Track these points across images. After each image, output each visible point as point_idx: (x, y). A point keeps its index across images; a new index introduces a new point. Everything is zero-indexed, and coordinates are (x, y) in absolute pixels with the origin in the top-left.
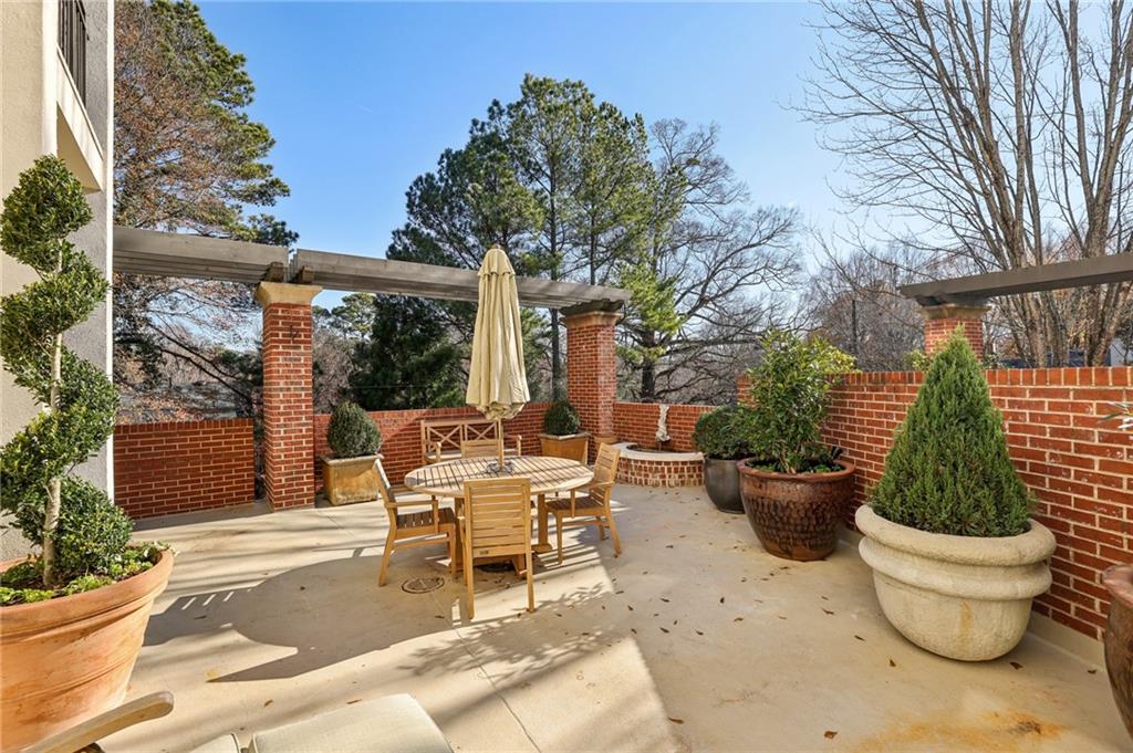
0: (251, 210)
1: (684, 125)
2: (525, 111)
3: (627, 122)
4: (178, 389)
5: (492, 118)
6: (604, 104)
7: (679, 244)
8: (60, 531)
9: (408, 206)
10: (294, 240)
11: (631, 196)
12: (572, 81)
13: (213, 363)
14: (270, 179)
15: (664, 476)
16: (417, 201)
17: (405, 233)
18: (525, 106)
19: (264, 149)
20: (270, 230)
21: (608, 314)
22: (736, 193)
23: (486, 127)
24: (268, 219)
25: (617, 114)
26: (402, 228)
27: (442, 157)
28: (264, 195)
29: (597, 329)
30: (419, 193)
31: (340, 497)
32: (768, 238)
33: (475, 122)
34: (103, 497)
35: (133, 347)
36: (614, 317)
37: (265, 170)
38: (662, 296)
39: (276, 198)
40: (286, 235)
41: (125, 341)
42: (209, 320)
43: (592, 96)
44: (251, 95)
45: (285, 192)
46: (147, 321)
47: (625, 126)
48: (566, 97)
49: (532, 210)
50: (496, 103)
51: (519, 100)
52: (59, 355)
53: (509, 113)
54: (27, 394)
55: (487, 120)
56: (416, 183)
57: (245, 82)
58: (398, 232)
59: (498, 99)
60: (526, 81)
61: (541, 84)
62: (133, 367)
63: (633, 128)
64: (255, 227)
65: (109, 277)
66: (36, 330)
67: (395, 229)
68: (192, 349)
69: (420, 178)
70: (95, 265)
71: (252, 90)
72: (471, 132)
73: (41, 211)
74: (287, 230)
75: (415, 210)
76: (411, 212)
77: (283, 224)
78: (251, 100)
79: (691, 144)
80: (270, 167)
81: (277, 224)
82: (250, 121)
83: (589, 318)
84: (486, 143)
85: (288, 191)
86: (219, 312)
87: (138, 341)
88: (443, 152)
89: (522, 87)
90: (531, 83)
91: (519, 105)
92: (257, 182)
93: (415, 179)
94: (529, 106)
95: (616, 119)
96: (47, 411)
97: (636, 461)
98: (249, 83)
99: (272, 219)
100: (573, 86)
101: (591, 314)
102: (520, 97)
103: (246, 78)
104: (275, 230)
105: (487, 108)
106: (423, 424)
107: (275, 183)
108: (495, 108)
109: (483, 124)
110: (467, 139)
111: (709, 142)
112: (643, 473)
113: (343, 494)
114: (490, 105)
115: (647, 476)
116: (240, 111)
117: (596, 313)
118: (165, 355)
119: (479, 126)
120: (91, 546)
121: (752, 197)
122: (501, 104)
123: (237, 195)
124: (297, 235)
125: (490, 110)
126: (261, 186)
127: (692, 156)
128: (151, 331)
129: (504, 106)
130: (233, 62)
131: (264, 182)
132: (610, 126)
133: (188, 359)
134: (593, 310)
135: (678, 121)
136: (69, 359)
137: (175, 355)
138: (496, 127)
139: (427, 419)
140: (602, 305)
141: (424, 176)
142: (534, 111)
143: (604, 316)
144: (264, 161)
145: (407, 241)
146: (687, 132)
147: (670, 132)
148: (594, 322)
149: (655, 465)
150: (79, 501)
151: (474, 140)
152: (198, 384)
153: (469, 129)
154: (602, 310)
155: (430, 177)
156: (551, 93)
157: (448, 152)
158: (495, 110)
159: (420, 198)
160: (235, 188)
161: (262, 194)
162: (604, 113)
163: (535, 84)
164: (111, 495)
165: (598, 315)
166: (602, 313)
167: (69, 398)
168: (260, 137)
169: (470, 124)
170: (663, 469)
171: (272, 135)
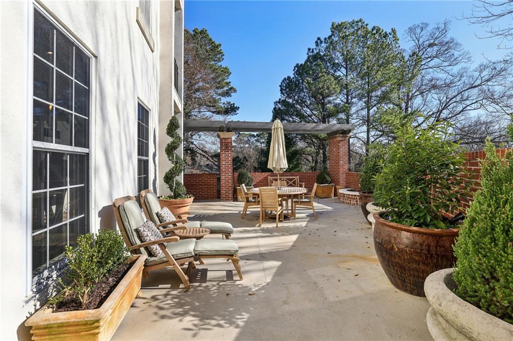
0: (224, 100)
1: (427, 25)
2: (333, 40)
3: (387, 34)
4: (201, 166)
5: (317, 45)
6: (374, 27)
7: (425, 91)
8: (175, 189)
9: (281, 91)
10: (238, 109)
11: (388, 72)
12: (356, 20)
13: (212, 157)
14: (229, 87)
15: (357, 201)
16: (284, 88)
17: (279, 102)
18: (333, 37)
19: (228, 76)
20: (229, 107)
21: (344, 135)
22: (461, 58)
23: (314, 50)
24: (229, 103)
25: (381, 31)
26: (278, 100)
27: (295, 67)
28: (227, 94)
29: (339, 142)
30: (285, 85)
31: (240, 199)
32: (488, 80)
33: (309, 49)
34: (181, 184)
35: (189, 151)
36: (347, 136)
37: (228, 84)
38: (404, 122)
39: (232, 94)
40: (235, 108)
41: (187, 150)
42: (210, 142)
43: (367, 25)
44: (223, 57)
45: (235, 91)
46: (192, 143)
47: (386, 35)
48: (353, 28)
49: (334, 86)
50: (319, 39)
51: (330, 35)
52: (175, 155)
53: (325, 42)
54: (170, 162)
55: (315, 47)
56: (283, 81)
57: (221, 53)
58: (276, 102)
59: (319, 37)
60: (333, 25)
61: (340, 25)
62: (188, 158)
63: (391, 36)
64: (224, 106)
65: (182, 138)
66: (172, 150)
67: (275, 101)
68: (205, 152)
69: (285, 79)
70: (180, 136)
71: (223, 55)
72: (308, 54)
73: (173, 127)
74: (235, 106)
75: (284, 92)
76: (282, 93)
77: (234, 104)
78: (223, 59)
79: (432, 35)
80: (230, 82)
81: (231, 105)
82: (223, 67)
83: (336, 137)
84: (314, 57)
85: (236, 91)
86: (213, 139)
87: (190, 150)
88: (295, 65)
89: (331, 28)
90: (334, 26)
91: (330, 37)
92: (226, 88)
93: (283, 79)
94: (335, 37)
95: (380, 33)
96: (173, 165)
97: (347, 195)
98: (222, 53)
99: (230, 103)
100: (357, 22)
101: (336, 136)
102: (330, 33)
103: (222, 51)
104: (231, 107)
105: (315, 42)
106: (269, 177)
107: (231, 88)
108: (319, 41)
109: (313, 49)
110: (306, 57)
111: (444, 31)
112: (349, 199)
113: (241, 198)
114: (316, 40)
115: (350, 201)
116: (219, 64)
117: (338, 135)
118: (197, 154)
119: (311, 51)
120: (180, 192)
121: (472, 59)
122: (321, 38)
123: (219, 95)
124: (239, 108)
125: (316, 42)
126: (227, 90)
127: (432, 41)
128: (193, 146)
129: (322, 39)
130: (217, 47)
131: (227, 88)
132: (377, 37)
133: (204, 156)
134: (337, 134)
135: (423, 23)
136: (176, 155)
137: (200, 154)
138: (319, 49)
139: (271, 176)
140: (340, 132)
141: (286, 78)
142: (337, 39)
143: (342, 137)
144: (228, 81)
145: (280, 106)
146: (430, 29)
147: (419, 31)
148: (338, 139)
149: (353, 197)
150: (178, 184)
151: (308, 58)
152: (208, 165)
153: (307, 53)
154: (341, 134)
155: (289, 77)
156: (345, 28)
157: (297, 65)
158: (318, 42)
159: (285, 87)
160: (219, 92)
161: (227, 93)
162: (374, 32)
163: (337, 26)
164: (183, 184)
165: (339, 136)
166: (341, 135)
167: (177, 163)
168: (226, 72)
169: (307, 50)
170: (357, 198)
171: (230, 71)
